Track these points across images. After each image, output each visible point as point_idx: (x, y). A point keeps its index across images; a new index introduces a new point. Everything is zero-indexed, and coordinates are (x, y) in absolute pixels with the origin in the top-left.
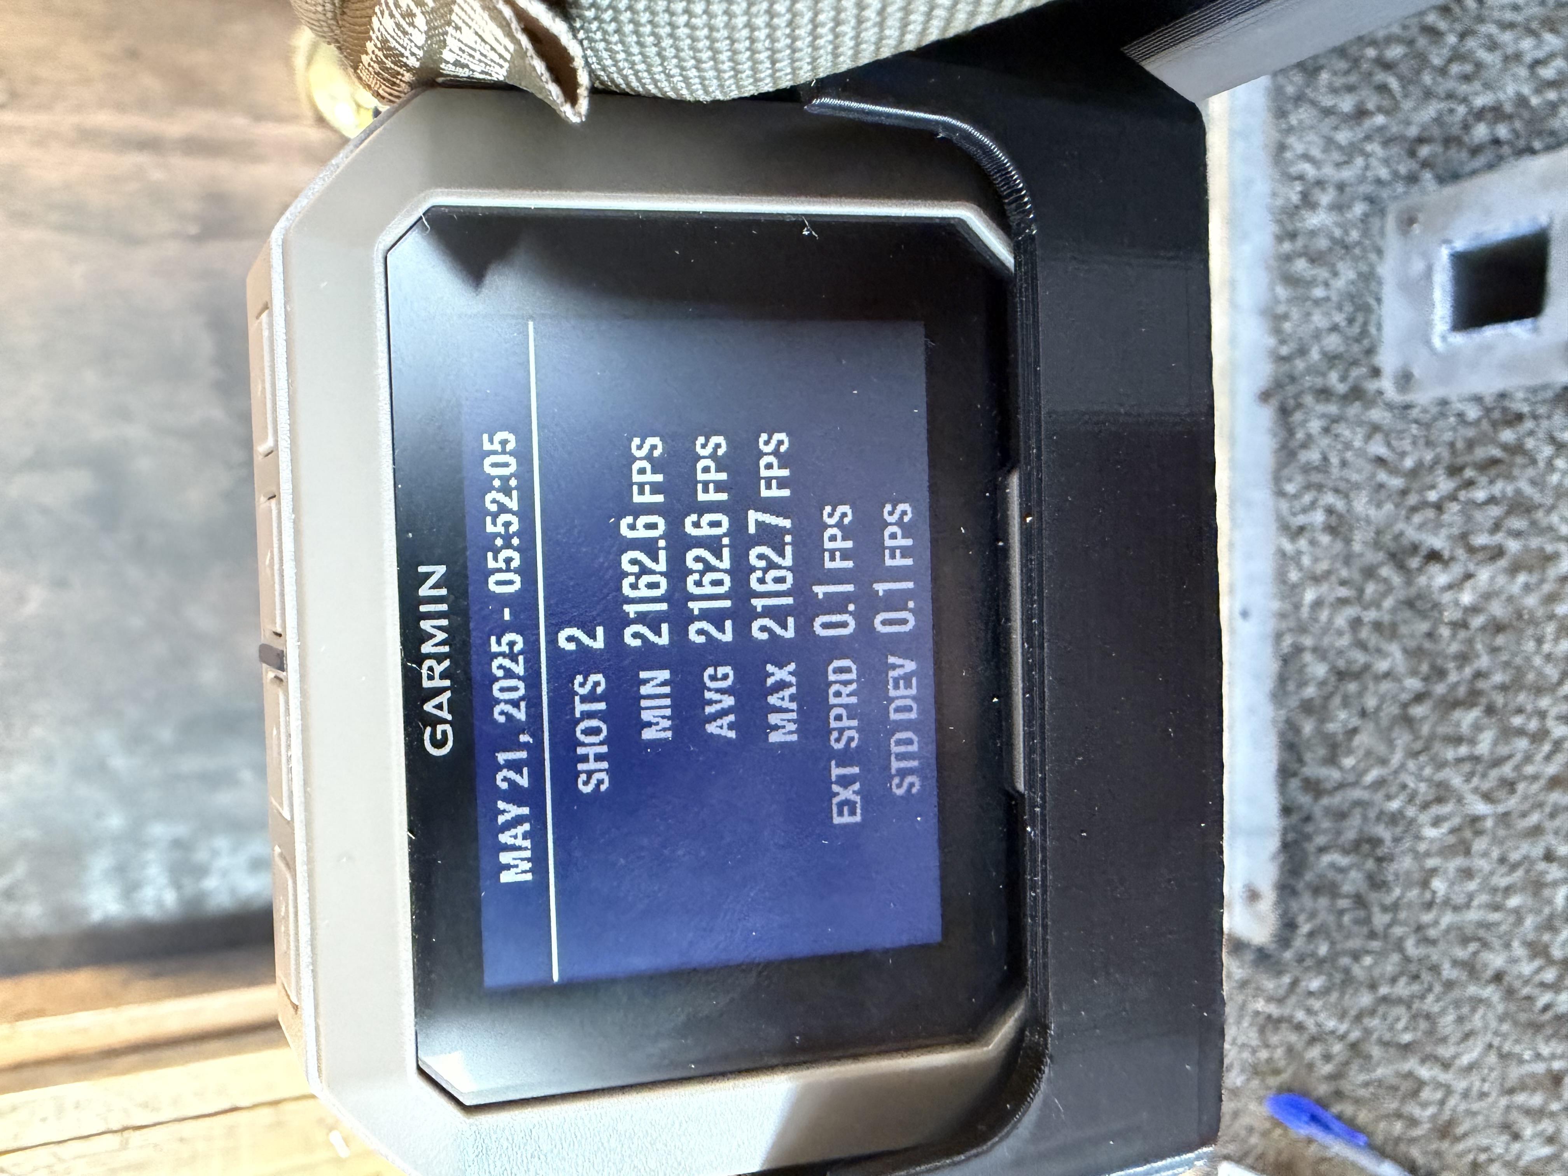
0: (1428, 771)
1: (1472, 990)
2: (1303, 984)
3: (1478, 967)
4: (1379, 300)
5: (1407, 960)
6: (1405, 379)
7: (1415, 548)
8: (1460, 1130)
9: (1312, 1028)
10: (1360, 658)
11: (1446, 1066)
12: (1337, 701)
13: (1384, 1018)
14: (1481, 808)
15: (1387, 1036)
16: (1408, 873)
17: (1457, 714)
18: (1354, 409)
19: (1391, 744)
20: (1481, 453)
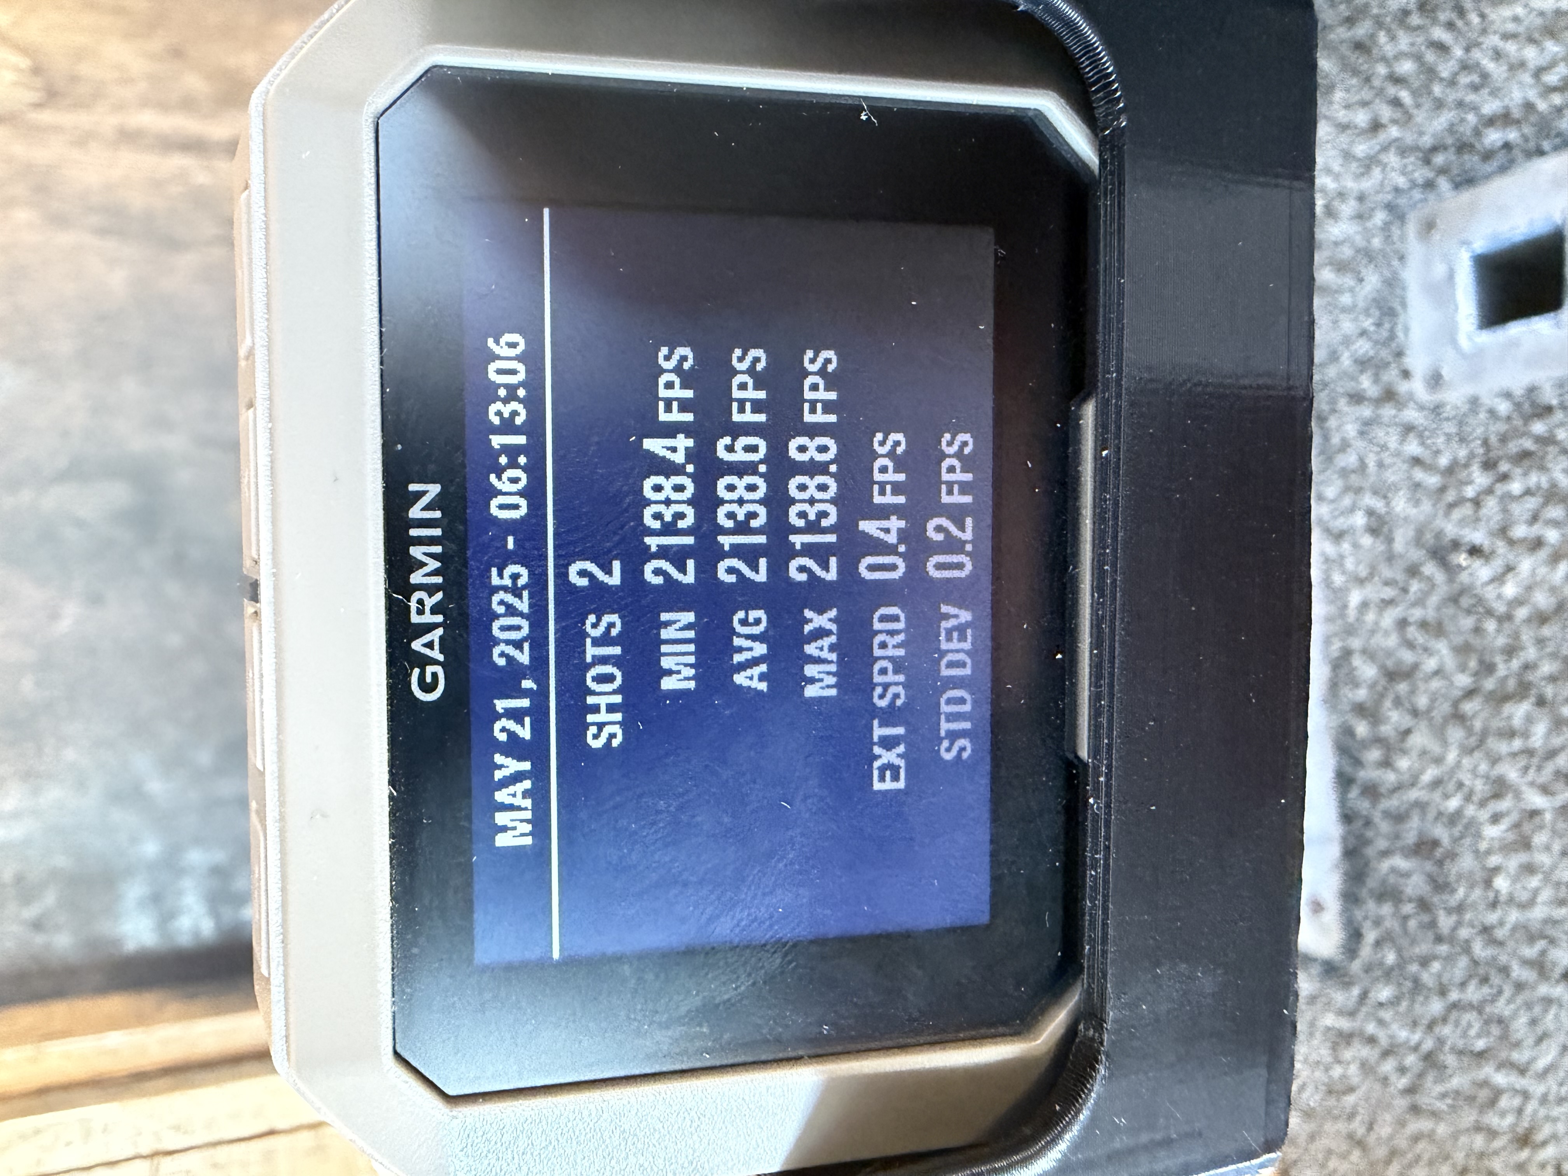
0: (1483, 767)
1: (1543, 989)
2: (1372, 995)
3: (1549, 965)
4: (1404, 305)
5: (1475, 963)
6: (1436, 380)
7: (1456, 545)
8: (1539, 1137)
9: (1384, 1041)
10: (1408, 657)
11: (1522, 1070)
12: (1388, 703)
13: (1457, 1024)
14: (1537, 800)
15: (1460, 1044)
16: (1471, 873)
17: (1508, 708)
18: (1388, 411)
19: (1445, 743)
20: (1513, 447)
